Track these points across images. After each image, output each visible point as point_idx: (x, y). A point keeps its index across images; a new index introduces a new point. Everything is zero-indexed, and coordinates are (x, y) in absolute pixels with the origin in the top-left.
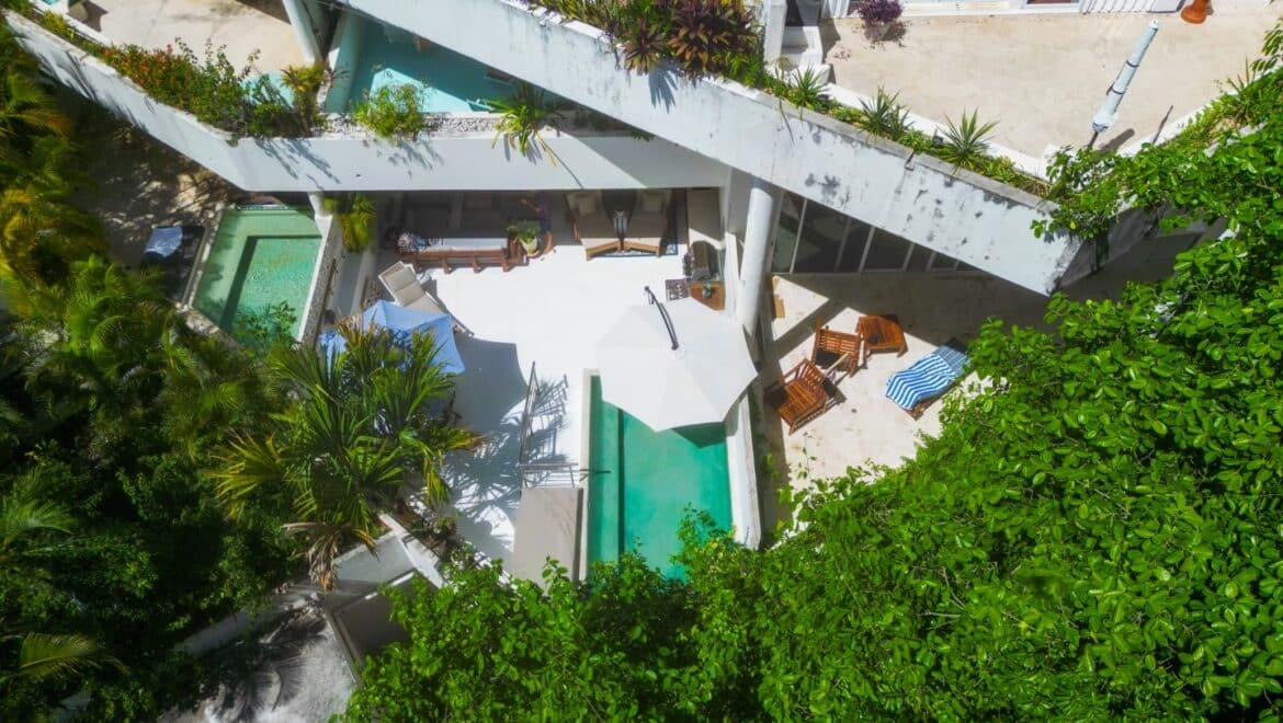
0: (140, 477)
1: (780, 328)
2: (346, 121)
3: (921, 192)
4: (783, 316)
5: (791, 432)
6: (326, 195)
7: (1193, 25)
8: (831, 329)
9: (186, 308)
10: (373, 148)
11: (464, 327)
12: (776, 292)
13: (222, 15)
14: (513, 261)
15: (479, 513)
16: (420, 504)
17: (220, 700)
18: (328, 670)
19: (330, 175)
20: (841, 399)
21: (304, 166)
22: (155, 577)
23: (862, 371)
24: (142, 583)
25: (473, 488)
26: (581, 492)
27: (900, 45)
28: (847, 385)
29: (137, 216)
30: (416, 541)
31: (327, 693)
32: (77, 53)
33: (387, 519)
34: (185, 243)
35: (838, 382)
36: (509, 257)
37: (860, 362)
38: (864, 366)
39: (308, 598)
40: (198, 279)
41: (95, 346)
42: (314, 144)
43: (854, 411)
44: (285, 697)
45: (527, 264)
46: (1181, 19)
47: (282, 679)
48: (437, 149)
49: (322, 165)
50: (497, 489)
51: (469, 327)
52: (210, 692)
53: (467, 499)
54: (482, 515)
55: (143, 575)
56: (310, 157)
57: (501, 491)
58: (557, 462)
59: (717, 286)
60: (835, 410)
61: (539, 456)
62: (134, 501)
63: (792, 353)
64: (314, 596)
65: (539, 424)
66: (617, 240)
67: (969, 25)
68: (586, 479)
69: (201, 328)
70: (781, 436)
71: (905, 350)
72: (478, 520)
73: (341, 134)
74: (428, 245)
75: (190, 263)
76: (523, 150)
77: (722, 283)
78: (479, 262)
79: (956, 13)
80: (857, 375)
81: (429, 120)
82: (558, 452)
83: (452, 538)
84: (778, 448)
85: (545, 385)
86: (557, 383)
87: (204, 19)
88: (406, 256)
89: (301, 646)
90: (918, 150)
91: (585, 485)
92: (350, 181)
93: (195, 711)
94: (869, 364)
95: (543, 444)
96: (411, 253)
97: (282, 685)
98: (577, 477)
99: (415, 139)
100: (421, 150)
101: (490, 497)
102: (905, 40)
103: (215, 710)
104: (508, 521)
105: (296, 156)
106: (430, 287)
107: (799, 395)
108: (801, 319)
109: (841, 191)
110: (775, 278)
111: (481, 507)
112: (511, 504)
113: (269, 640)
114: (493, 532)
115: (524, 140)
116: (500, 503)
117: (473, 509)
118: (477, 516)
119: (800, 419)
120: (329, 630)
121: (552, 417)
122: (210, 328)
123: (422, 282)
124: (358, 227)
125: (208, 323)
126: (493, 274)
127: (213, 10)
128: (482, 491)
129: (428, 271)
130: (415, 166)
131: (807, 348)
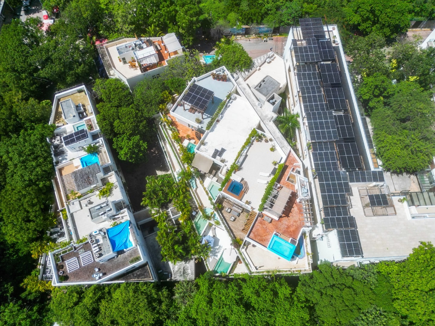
9: (193, 222)
25: (210, 253)
31: (192, 265)
34: (195, 214)
44: (189, 263)
51: (217, 236)
58: (217, 256)
65: (218, 251)
70: (237, 264)
75: (195, 217)
85: (220, 246)
89: (191, 260)
91: (218, 260)
103: (184, 262)
104: (211, 259)
113: (189, 258)
116: (211, 256)
120: (194, 260)
122: (194, 225)
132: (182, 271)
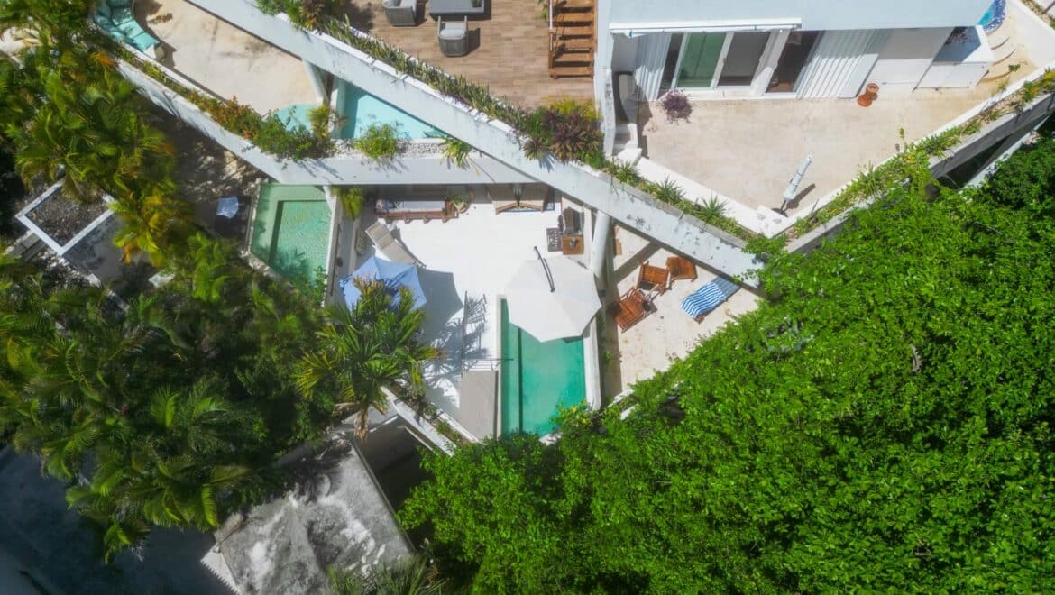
0: (247, 371)
1: (619, 262)
2: (348, 145)
3: (688, 233)
4: (621, 253)
5: (623, 332)
6: (333, 187)
7: (863, 108)
8: (651, 264)
9: (247, 253)
10: (367, 166)
11: (420, 262)
12: (617, 237)
13: (254, 52)
14: (449, 216)
15: (436, 381)
16: (403, 381)
17: (296, 491)
18: (355, 475)
19: (337, 177)
20: (655, 310)
21: (323, 172)
22: (267, 430)
23: (669, 291)
24: (262, 435)
25: (431, 367)
26: (497, 373)
27: (688, 122)
28: (659, 301)
29: (201, 182)
30: (402, 403)
31: (357, 488)
32: (170, 93)
33: (384, 390)
34: (241, 209)
35: (653, 299)
36: (446, 214)
37: (668, 286)
38: (670, 288)
39: (340, 435)
40: (252, 233)
41: (215, 296)
42: (329, 161)
43: (662, 318)
44: (333, 490)
45: (457, 217)
46: (857, 104)
47: (330, 478)
48: (404, 163)
49: (333, 171)
50: (446, 367)
51: (423, 262)
52: (291, 487)
53: (429, 372)
54: (438, 383)
55: (262, 430)
56: (326, 168)
57: (449, 369)
58: (481, 354)
59: (579, 238)
60: (651, 317)
61: (471, 350)
62: (244, 385)
63: (625, 279)
64: (343, 433)
65: (470, 329)
66: (515, 202)
67: (730, 106)
68: (500, 366)
69: (258, 267)
70: (616, 333)
71: (696, 277)
72: (435, 387)
73: (345, 155)
74: (394, 207)
75: (245, 223)
76: (459, 165)
77: (582, 236)
78: (427, 217)
79: (723, 99)
80: (666, 294)
81: (400, 145)
82: (482, 347)
83: (423, 401)
84: (614, 342)
85: (472, 301)
86: (479, 300)
87: (242, 56)
88: (381, 215)
89: (340, 461)
90: (686, 211)
91: (499, 369)
92: (348, 179)
93: (283, 497)
94: (673, 287)
95: (473, 342)
96: (384, 213)
97: (332, 484)
98: (495, 363)
99: (392, 159)
100: (396, 164)
101: (442, 372)
102: (692, 117)
103: (295, 496)
104: (453, 388)
105: (317, 167)
106: (396, 234)
107: (628, 309)
108: (632, 255)
109: (646, 225)
110: (617, 227)
111: (436, 379)
112: (455, 377)
113: (320, 458)
114: (445, 394)
115: (459, 159)
116: (447, 376)
117: (432, 380)
118: (435, 384)
119: (628, 325)
120: (353, 452)
121: (477, 324)
122: (263, 267)
123: (391, 230)
124: (353, 204)
125: (262, 264)
126: (436, 223)
127: (247, 48)
128: (436, 369)
129: (394, 223)
130: (391, 172)
131: (636, 274)
132: (308, 553)
